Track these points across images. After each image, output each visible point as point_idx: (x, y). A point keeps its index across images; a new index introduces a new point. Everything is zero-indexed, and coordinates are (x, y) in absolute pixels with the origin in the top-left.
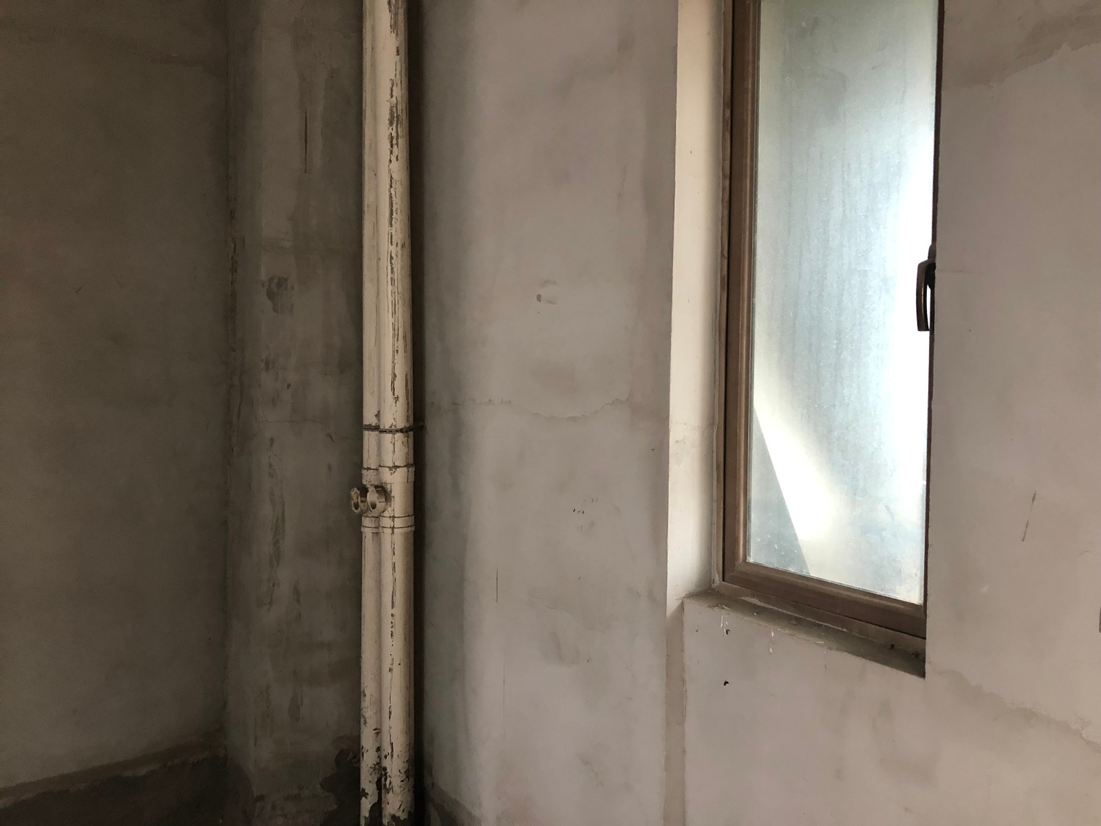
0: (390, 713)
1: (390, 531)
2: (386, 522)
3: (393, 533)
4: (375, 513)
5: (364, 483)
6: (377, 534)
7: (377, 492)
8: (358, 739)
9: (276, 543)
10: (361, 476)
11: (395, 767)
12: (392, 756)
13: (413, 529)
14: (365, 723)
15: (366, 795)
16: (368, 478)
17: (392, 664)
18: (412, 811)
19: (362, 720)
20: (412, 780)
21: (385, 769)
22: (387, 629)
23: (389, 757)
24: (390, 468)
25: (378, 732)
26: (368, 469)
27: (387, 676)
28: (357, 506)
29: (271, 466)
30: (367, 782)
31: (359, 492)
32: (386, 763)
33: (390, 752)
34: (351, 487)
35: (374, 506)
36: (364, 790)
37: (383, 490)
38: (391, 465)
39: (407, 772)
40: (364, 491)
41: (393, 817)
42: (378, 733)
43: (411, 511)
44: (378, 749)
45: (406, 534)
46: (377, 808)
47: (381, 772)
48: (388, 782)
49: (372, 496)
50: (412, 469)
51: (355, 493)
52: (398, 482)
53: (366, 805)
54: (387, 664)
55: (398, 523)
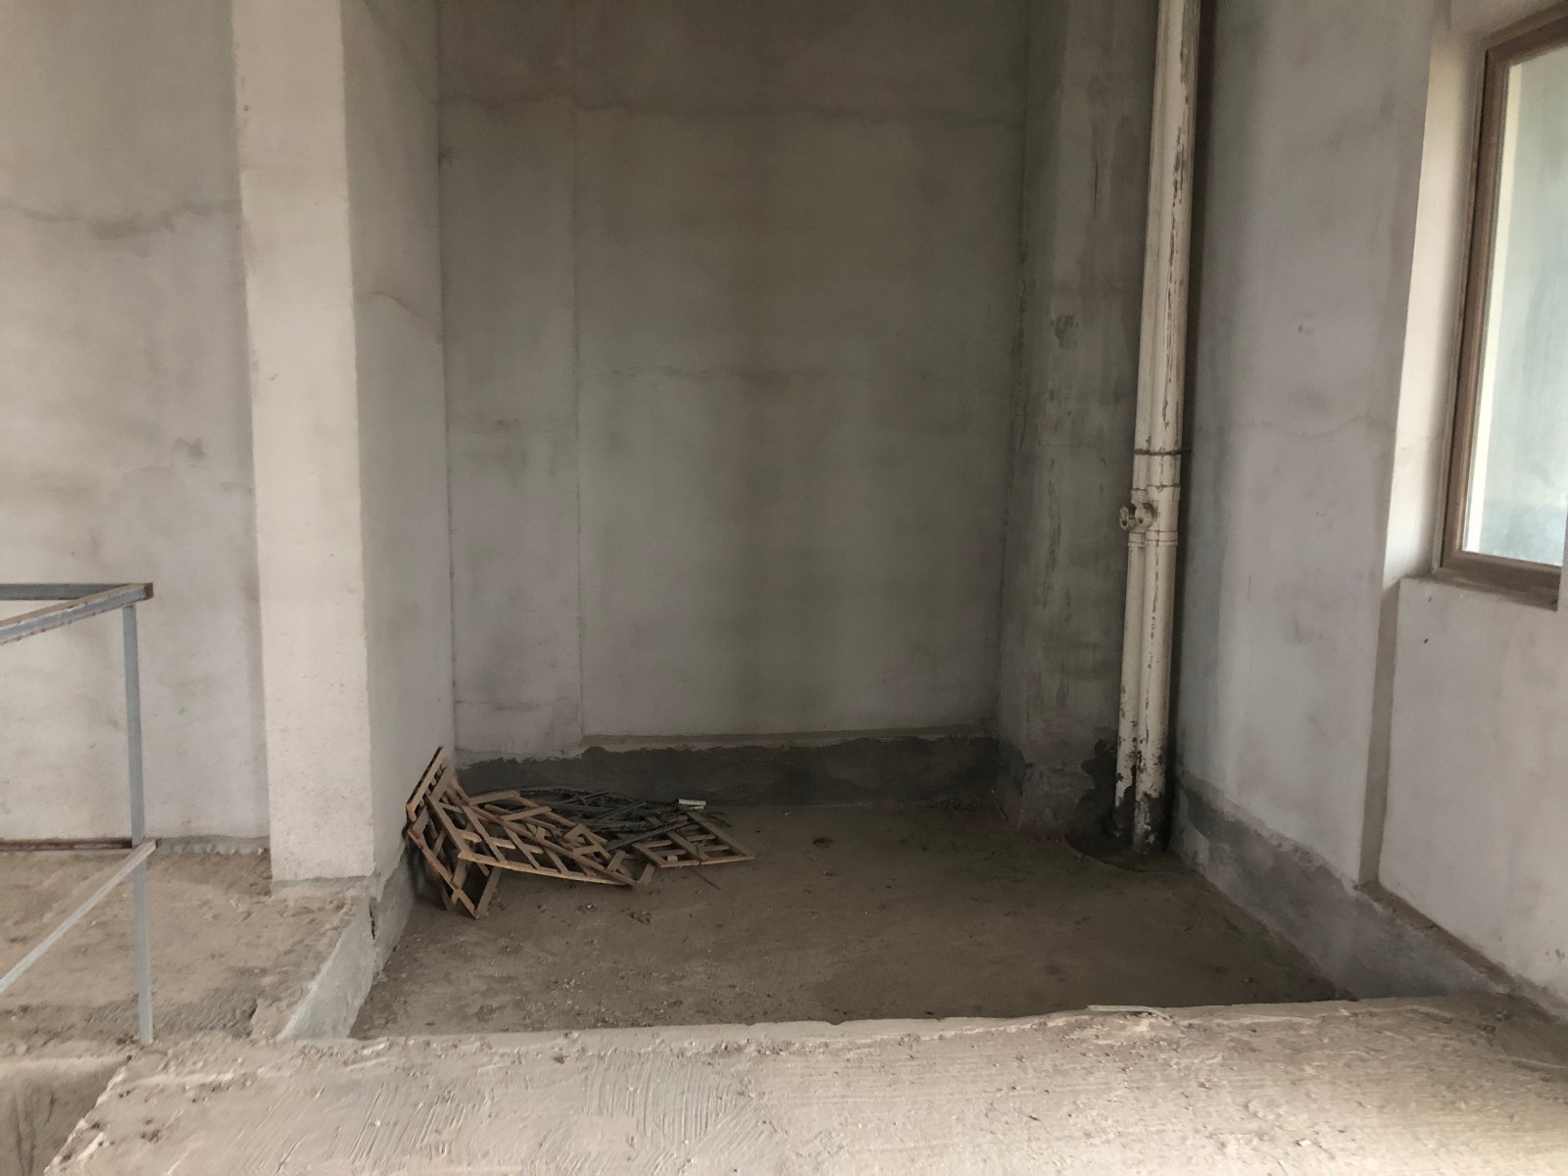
0: (1147, 703)
1: (1155, 543)
2: (1152, 535)
3: (1157, 545)
4: (1139, 529)
5: (1133, 502)
6: (1143, 549)
7: (1146, 508)
8: (1117, 732)
9: (1052, 552)
10: (1129, 498)
11: (1150, 751)
12: (1147, 741)
13: (1176, 543)
14: (1124, 715)
15: (1121, 778)
16: (1137, 498)
17: (1151, 661)
18: (1163, 792)
19: (1121, 713)
20: (1164, 765)
21: (1140, 752)
22: (1148, 630)
23: (1144, 742)
24: (1158, 487)
25: (1135, 724)
26: (1138, 489)
27: (1146, 670)
28: (1125, 523)
29: (1050, 483)
30: (1123, 767)
31: (1127, 510)
32: (1142, 747)
33: (1145, 736)
34: (1121, 506)
35: (1141, 521)
36: (1119, 775)
37: (1150, 508)
38: (1158, 484)
39: (1160, 757)
40: (1132, 509)
41: (1146, 795)
42: (1134, 726)
43: (1175, 527)
44: (1135, 740)
45: (1169, 547)
46: (1131, 791)
47: (1137, 755)
48: (1142, 764)
49: (1140, 513)
50: (1178, 489)
51: (1124, 510)
52: (1165, 500)
53: (1121, 787)
54: (1146, 661)
55: (1163, 536)
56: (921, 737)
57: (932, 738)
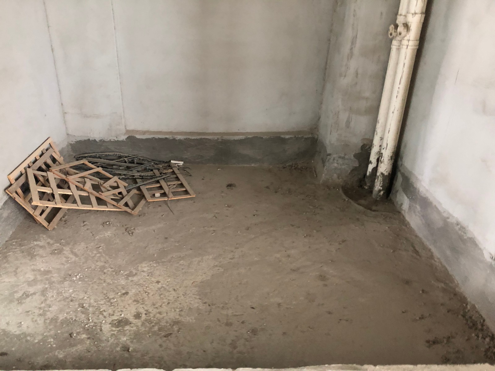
0: (389, 131)
1: (406, 47)
2: (405, 42)
3: (407, 47)
4: (398, 38)
5: (397, 22)
6: (399, 49)
7: (404, 26)
8: (372, 141)
9: (351, 49)
10: (396, 19)
11: (387, 154)
12: (386, 149)
13: (417, 47)
14: (377, 134)
15: (371, 163)
16: (400, 20)
17: (394, 110)
18: (390, 173)
19: (375, 133)
20: (393, 160)
21: (382, 154)
22: (395, 94)
23: (385, 149)
24: (413, 14)
25: (382, 139)
26: (401, 15)
27: (391, 114)
28: (391, 34)
29: (355, 11)
30: (373, 158)
31: (394, 27)
32: (383, 151)
33: (386, 147)
34: (390, 25)
35: (400, 34)
36: (371, 161)
37: (407, 26)
38: (413, 12)
39: (391, 157)
40: (396, 26)
41: (382, 173)
42: (381, 139)
43: (418, 38)
44: (380, 146)
45: (414, 49)
46: (375, 169)
47: (380, 155)
48: (382, 159)
49: (400, 29)
50: (424, 16)
51: (392, 27)
52: (415, 22)
53: (370, 167)
54: (392, 109)
55: (411, 43)
56: (283, 136)
57: (287, 137)
